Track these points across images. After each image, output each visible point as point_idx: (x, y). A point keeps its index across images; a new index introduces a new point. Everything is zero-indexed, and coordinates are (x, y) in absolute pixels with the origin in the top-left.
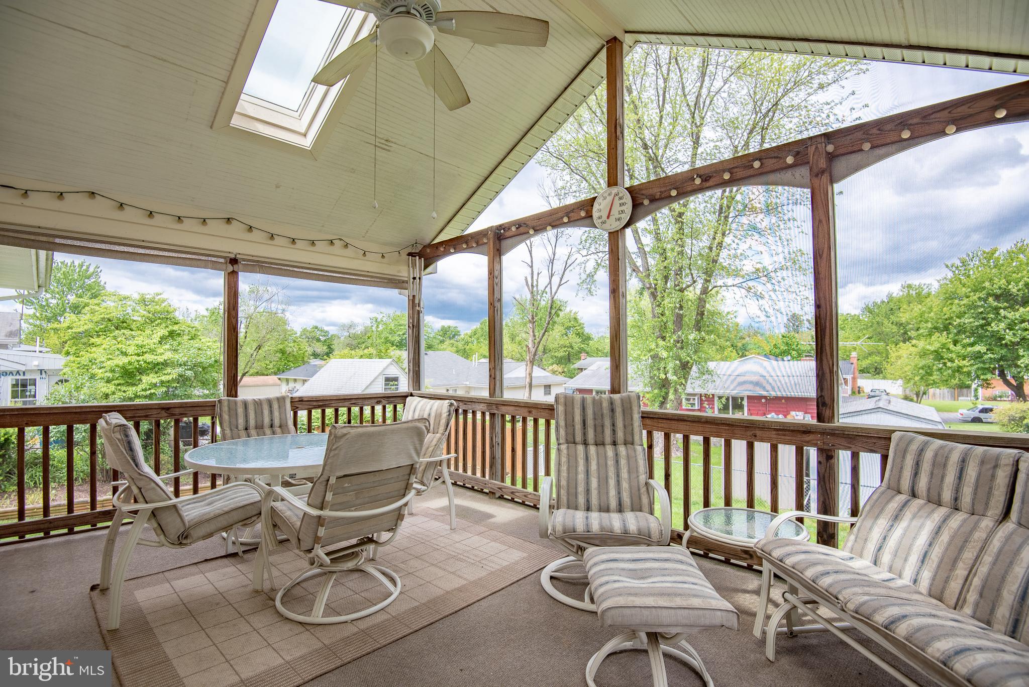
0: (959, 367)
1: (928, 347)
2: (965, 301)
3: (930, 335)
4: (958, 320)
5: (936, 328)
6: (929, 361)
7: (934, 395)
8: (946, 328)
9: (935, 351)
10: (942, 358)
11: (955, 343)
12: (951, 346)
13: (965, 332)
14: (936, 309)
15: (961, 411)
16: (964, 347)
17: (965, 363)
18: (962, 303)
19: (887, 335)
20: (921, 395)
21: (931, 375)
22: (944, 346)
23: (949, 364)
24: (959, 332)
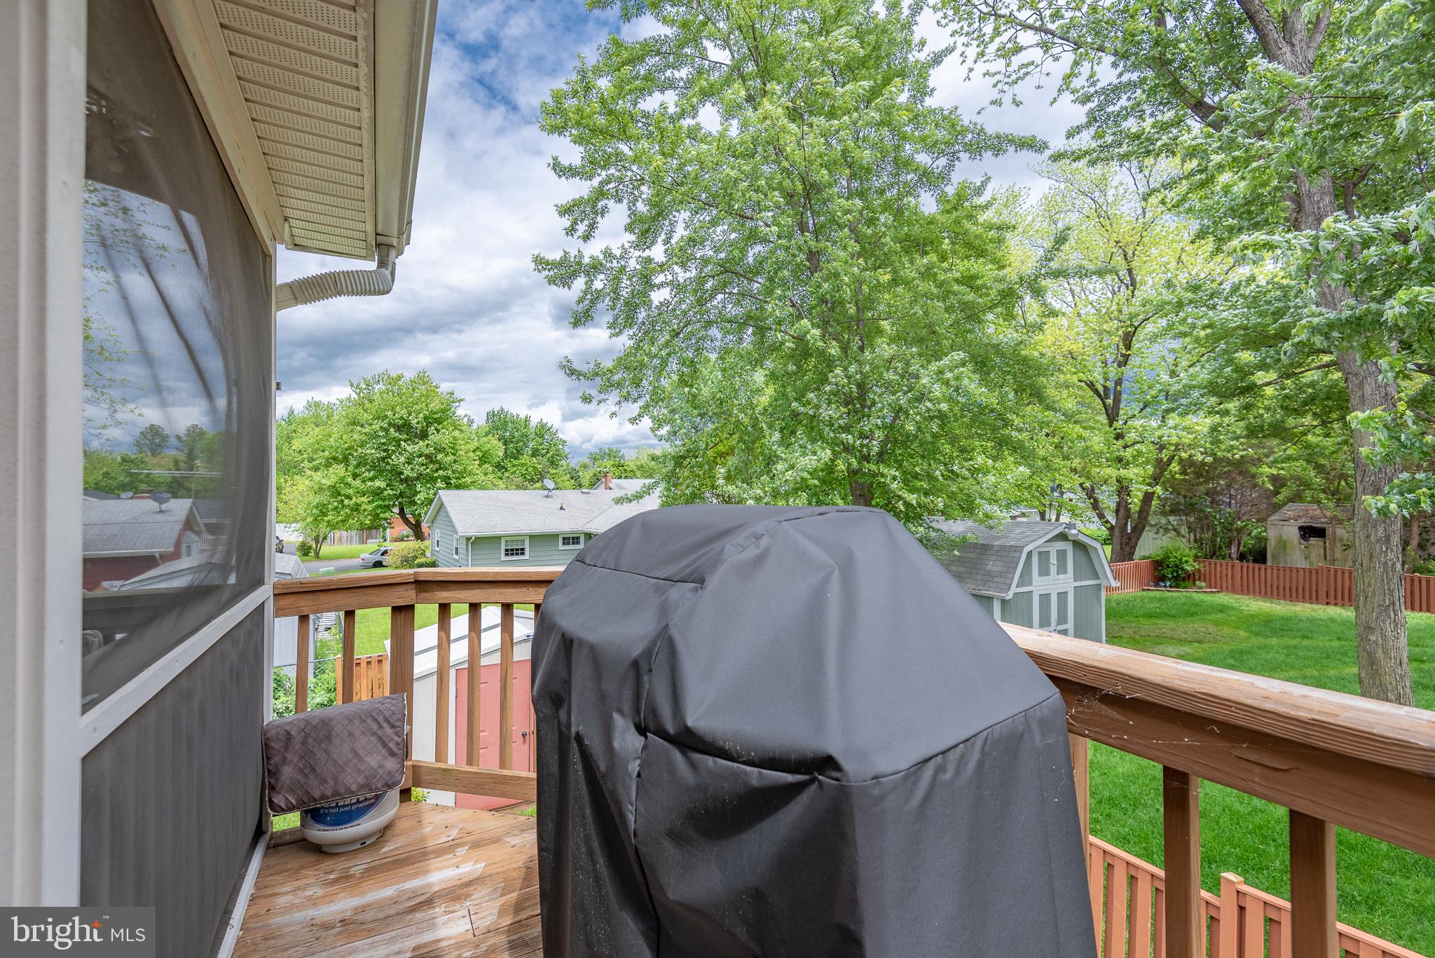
0: (357, 504)
1: (324, 481)
2: (367, 430)
3: (328, 465)
4: (360, 450)
5: (335, 459)
6: (324, 498)
7: (340, 539)
8: (345, 460)
9: (334, 487)
10: (339, 494)
11: (355, 476)
12: (350, 480)
13: (365, 465)
14: (338, 436)
15: (363, 556)
16: (364, 482)
17: (364, 499)
18: (364, 431)
19: (288, 464)
20: (321, 540)
21: (326, 516)
22: (342, 480)
23: (346, 502)
24: (359, 465)
